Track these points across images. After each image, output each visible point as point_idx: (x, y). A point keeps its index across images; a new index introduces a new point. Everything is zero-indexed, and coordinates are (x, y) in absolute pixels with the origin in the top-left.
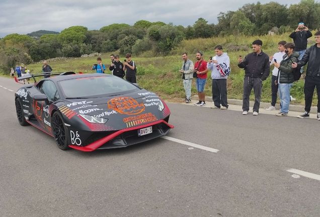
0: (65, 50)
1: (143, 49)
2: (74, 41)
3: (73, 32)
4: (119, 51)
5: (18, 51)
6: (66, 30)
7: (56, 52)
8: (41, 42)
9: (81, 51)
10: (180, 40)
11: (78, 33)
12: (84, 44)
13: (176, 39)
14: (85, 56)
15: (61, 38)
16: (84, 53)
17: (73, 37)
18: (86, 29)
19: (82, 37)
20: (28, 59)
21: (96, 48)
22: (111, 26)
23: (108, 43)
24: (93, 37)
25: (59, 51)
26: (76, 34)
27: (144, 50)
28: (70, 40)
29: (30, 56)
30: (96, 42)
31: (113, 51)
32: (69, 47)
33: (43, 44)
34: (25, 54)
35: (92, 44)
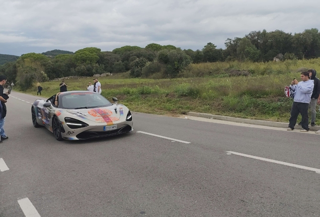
0: (78, 69)
1: (152, 70)
2: (88, 62)
3: (87, 53)
4: (129, 72)
5: (36, 70)
6: (80, 50)
7: (70, 71)
8: (57, 62)
9: (94, 71)
10: (187, 63)
11: (91, 54)
12: (97, 65)
13: (184, 62)
14: (97, 75)
15: (76, 59)
16: (97, 72)
17: (87, 58)
18: (99, 50)
19: (96, 58)
20: (44, 77)
21: (108, 68)
22: (123, 47)
23: (119, 65)
24: (106, 57)
25: (73, 70)
26: (89, 55)
27: (153, 72)
28: (84, 60)
29: (46, 75)
30: (108, 63)
31: (124, 71)
32: (83, 67)
33: (58, 63)
34: (42, 72)
35: (104, 64)
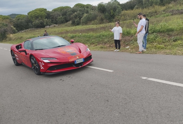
0: (34, 23)
2: (39, 18)
3: (38, 12)
4: (70, 22)
5: (7, 25)
6: (33, 11)
7: (29, 25)
8: (18, 20)
9: (45, 24)
11: (41, 13)
12: (46, 19)
14: (48, 27)
15: (31, 16)
16: (47, 25)
17: (39, 15)
18: (46, 9)
19: (45, 15)
20: (14, 30)
21: (54, 21)
23: (61, 18)
24: (51, 14)
25: (30, 24)
26: (40, 13)
28: (37, 17)
29: (15, 28)
30: (53, 18)
31: (64, 23)
32: (37, 22)
33: (20, 20)
34: (12, 26)
35: (51, 19)
